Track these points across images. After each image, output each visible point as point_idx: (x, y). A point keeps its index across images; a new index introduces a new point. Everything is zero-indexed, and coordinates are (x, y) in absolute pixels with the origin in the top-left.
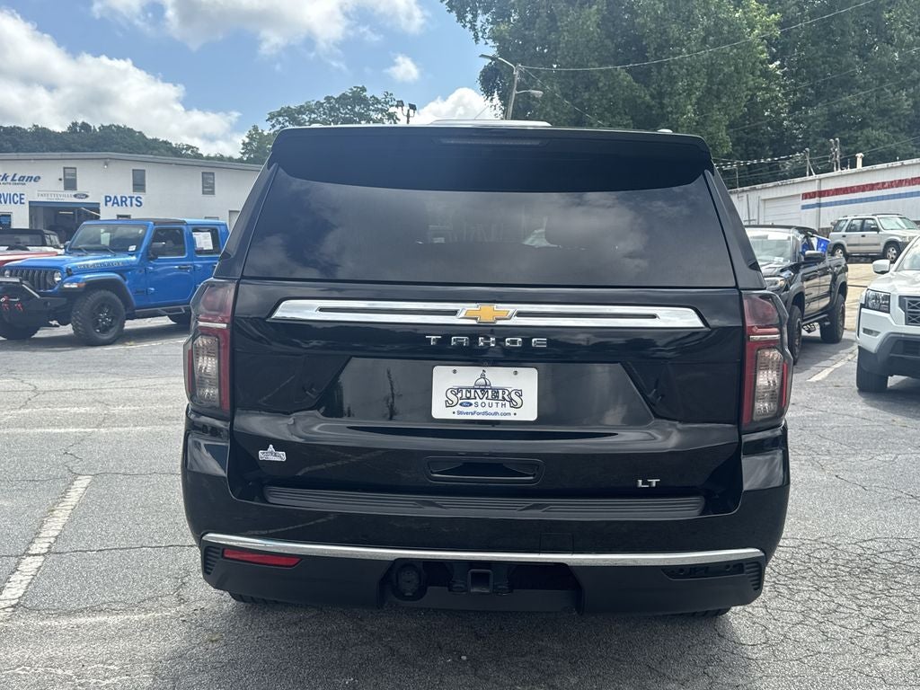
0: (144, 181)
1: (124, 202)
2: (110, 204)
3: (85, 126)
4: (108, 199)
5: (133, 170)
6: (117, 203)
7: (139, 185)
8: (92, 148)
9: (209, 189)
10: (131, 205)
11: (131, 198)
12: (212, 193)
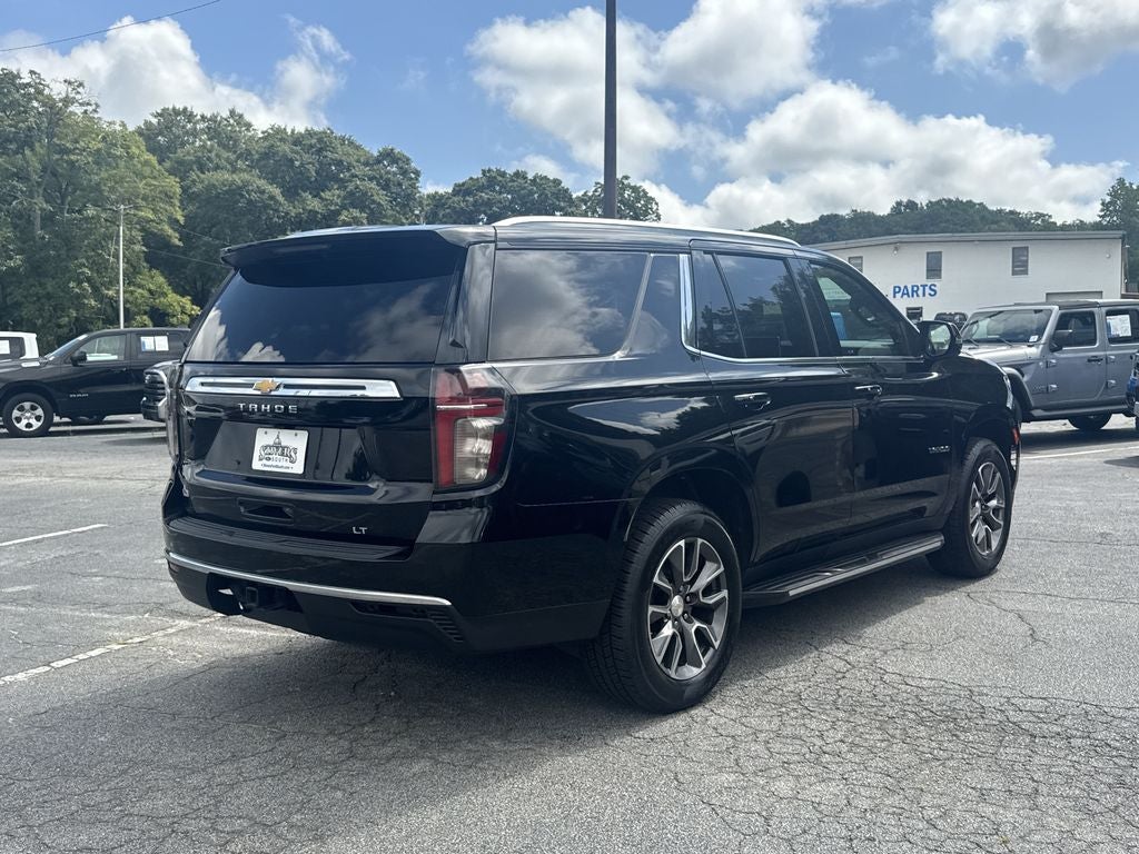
0: (940, 267)
1: (915, 292)
2: (898, 296)
3: (911, 205)
4: (897, 290)
5: (928, 254)
6: (908, 294)
7: (934, 270)
8: (916, 229)
9: (1020, 267)
10: (924, 295)
11: (924, 286)
12: (1025, 272)
